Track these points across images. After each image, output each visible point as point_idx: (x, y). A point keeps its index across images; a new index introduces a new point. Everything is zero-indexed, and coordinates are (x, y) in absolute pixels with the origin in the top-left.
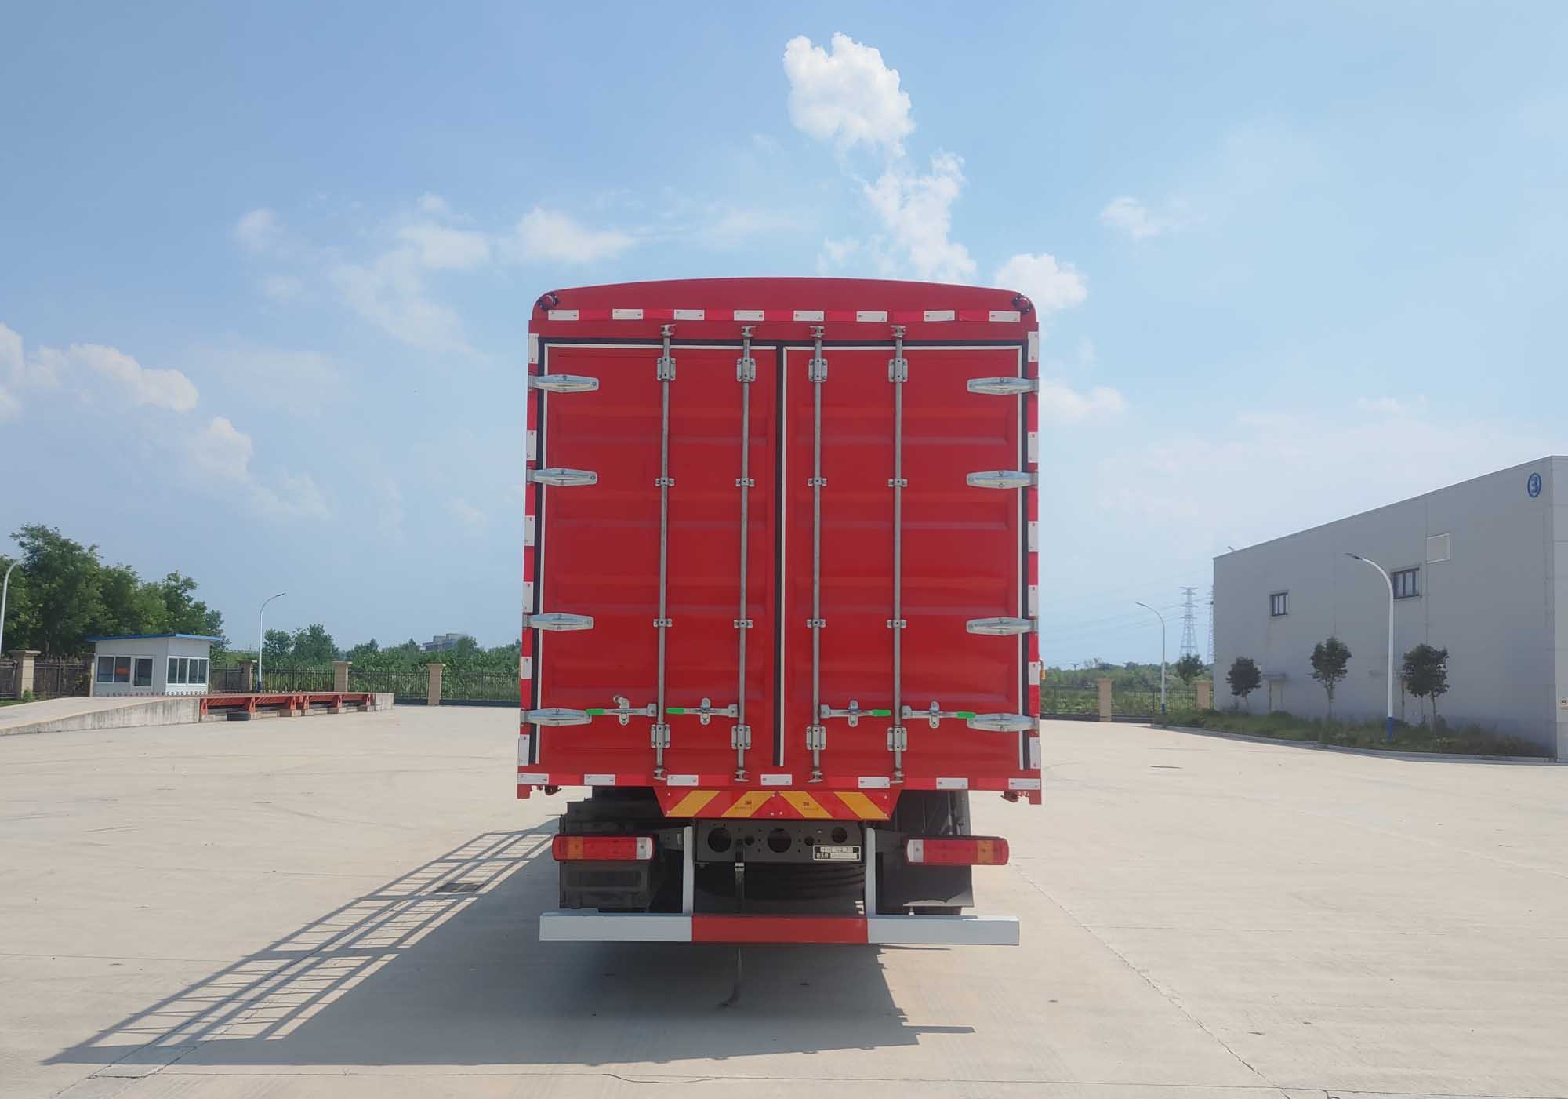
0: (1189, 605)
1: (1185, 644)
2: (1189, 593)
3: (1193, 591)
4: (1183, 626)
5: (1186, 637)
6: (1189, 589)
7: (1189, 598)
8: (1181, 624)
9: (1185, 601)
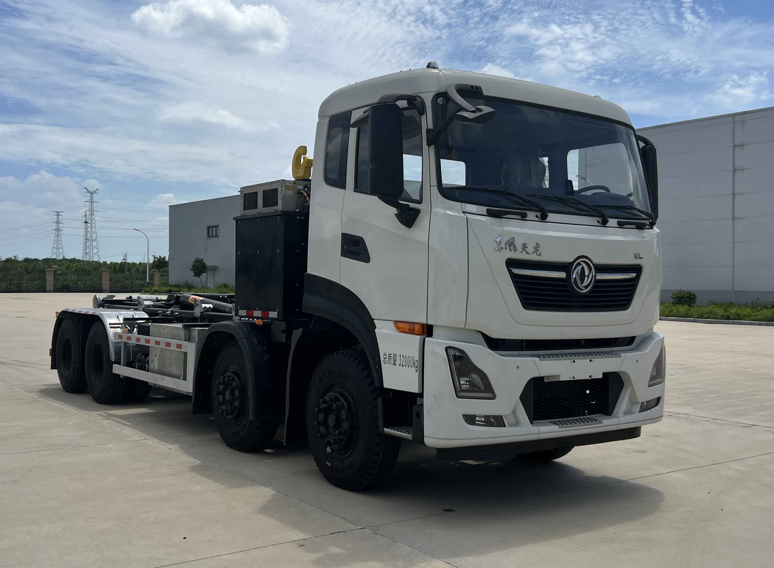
0: (58, 222)
1: (55, 246)
2: (58, 215)
3: (60, 214)
4: (54, 235)
5: (56, 242)
6: (58, 212)
7: (58, 218)
8: (53, 233)
9: (55, 220)
